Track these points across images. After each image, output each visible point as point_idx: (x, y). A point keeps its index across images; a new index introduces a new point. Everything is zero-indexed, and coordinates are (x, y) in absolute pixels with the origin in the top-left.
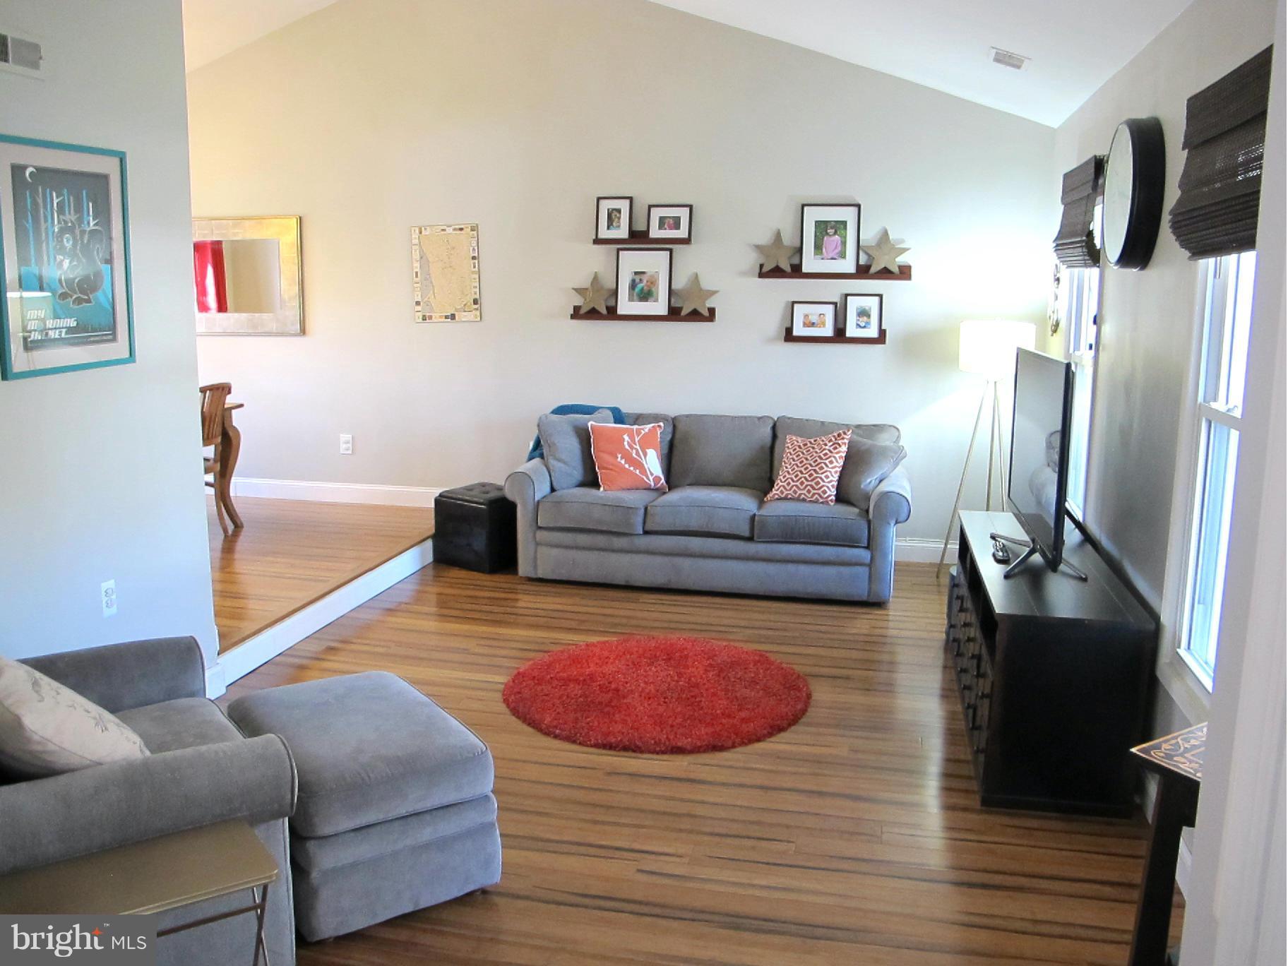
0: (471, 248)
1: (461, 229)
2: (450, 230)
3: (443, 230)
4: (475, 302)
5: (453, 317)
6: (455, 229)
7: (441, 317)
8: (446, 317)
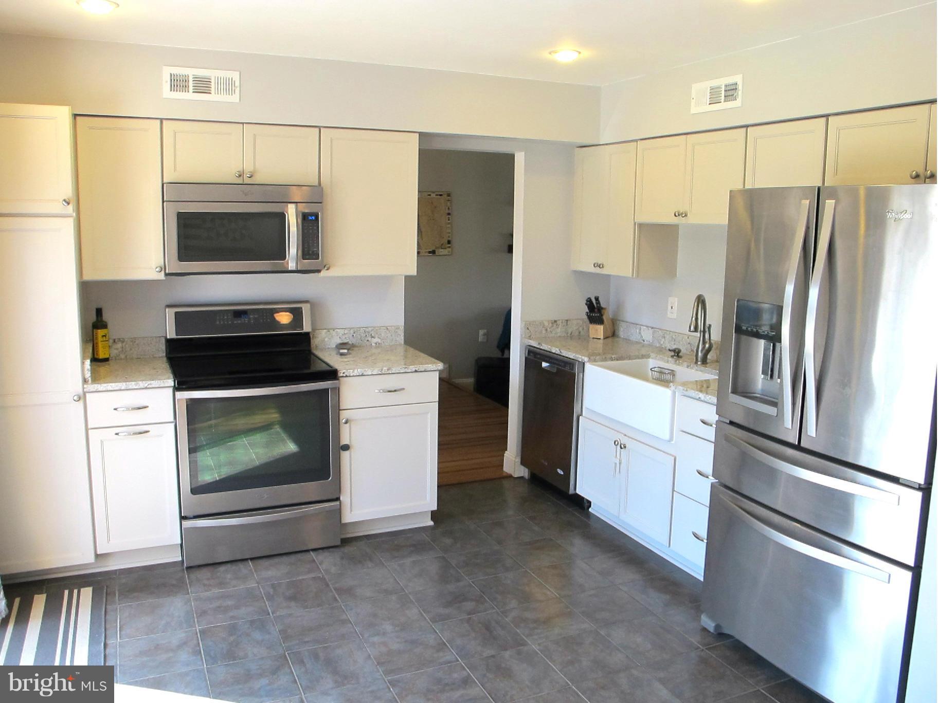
0: (447, 207)
1: (441, 195)
2: (433, 195)
3: (430, 195)
4: (449, 242)
5: (433, 252)
6: (437, 195)
7: (426, 252)
8: (430, 252)
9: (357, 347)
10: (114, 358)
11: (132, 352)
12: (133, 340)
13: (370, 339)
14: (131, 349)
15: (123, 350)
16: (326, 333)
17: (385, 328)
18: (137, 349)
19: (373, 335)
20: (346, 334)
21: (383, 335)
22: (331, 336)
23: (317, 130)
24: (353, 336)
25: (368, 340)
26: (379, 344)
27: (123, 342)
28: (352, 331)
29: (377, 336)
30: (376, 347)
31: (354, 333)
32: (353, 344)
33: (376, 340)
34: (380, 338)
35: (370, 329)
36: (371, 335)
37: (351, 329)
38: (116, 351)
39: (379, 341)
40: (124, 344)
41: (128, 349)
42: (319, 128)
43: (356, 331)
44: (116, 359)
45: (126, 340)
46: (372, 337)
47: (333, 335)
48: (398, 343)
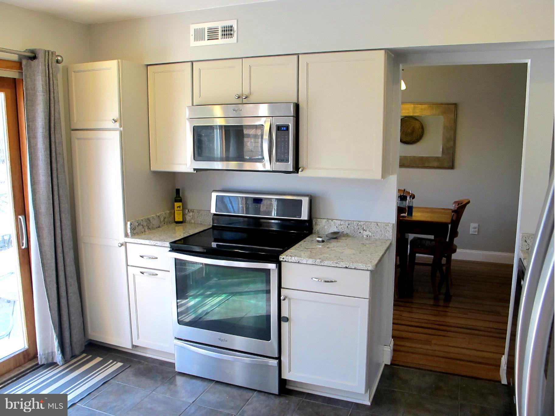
9: (350, 236)
10: (188, 222)
11: (198, 219)
12: (199, 211)
13: (362, 231)
14: (197, 217)
15: (193, 218)
16: (326, 222)
17: (376, 224)
18: (200, 217)
19: (364, 228)
20: (342, 225)
21: (373, 229)
22: (329, 225)
23: (296, 57)
24: (348, 227)
25: (360, 232)
26: (370, 237)
27: (193, 212)
28: (347, 223)
29: (368, 230)
30: (366, 239)
31: (348, 225)
32: (347, 234)
33: (365, 233)
34: (371, 232)
35: (362, 223)
36: (363, 228)
37: (346, 221)
38: (189, 218)
39: (370, 234)
40: (194, 214)
41: (196, 217)
42: (298, 54)
43: (350, 223)
44: (189, 223)
45: (195, 211)
46: (364, 230)
47: (332, 224)
48: (386, 238)
